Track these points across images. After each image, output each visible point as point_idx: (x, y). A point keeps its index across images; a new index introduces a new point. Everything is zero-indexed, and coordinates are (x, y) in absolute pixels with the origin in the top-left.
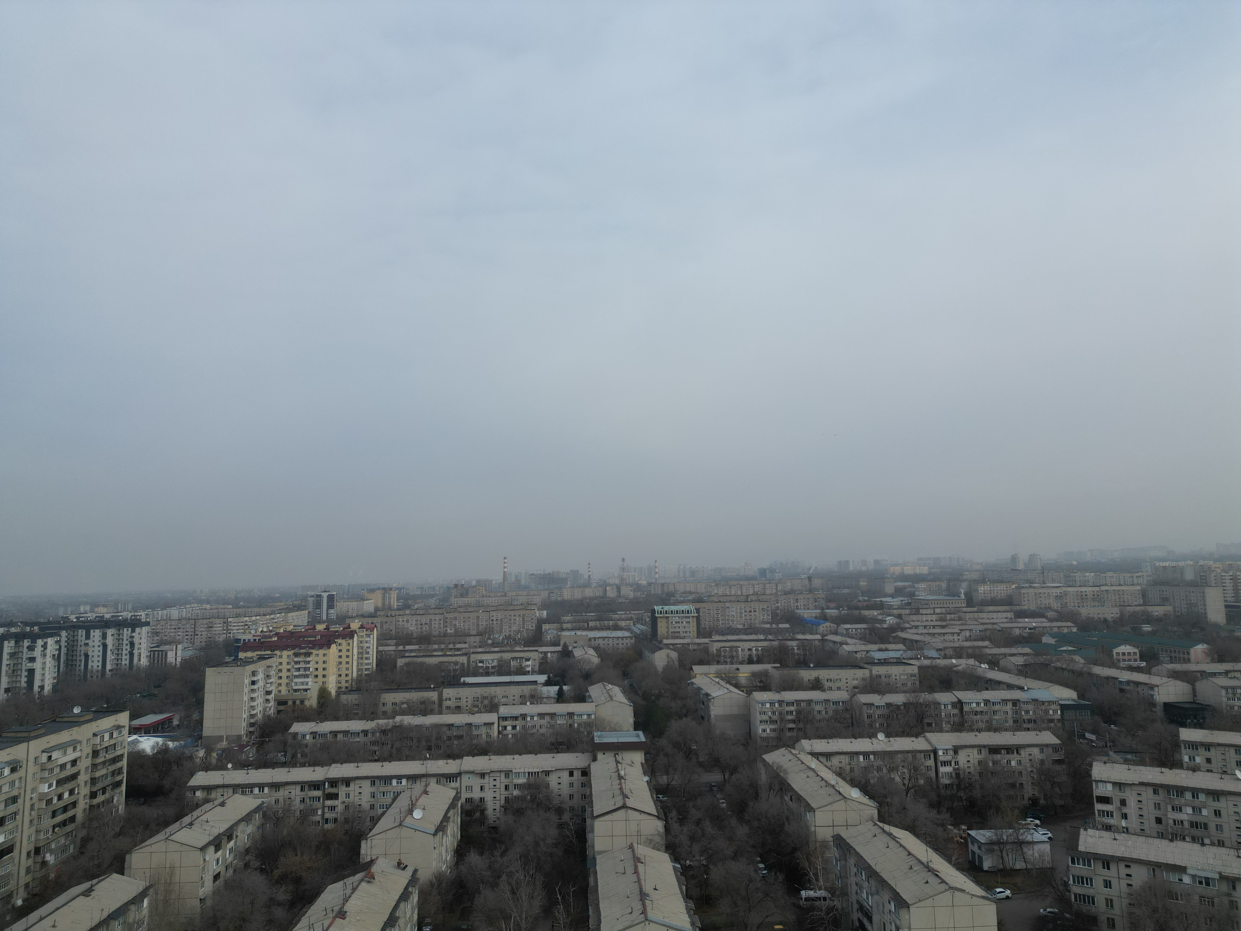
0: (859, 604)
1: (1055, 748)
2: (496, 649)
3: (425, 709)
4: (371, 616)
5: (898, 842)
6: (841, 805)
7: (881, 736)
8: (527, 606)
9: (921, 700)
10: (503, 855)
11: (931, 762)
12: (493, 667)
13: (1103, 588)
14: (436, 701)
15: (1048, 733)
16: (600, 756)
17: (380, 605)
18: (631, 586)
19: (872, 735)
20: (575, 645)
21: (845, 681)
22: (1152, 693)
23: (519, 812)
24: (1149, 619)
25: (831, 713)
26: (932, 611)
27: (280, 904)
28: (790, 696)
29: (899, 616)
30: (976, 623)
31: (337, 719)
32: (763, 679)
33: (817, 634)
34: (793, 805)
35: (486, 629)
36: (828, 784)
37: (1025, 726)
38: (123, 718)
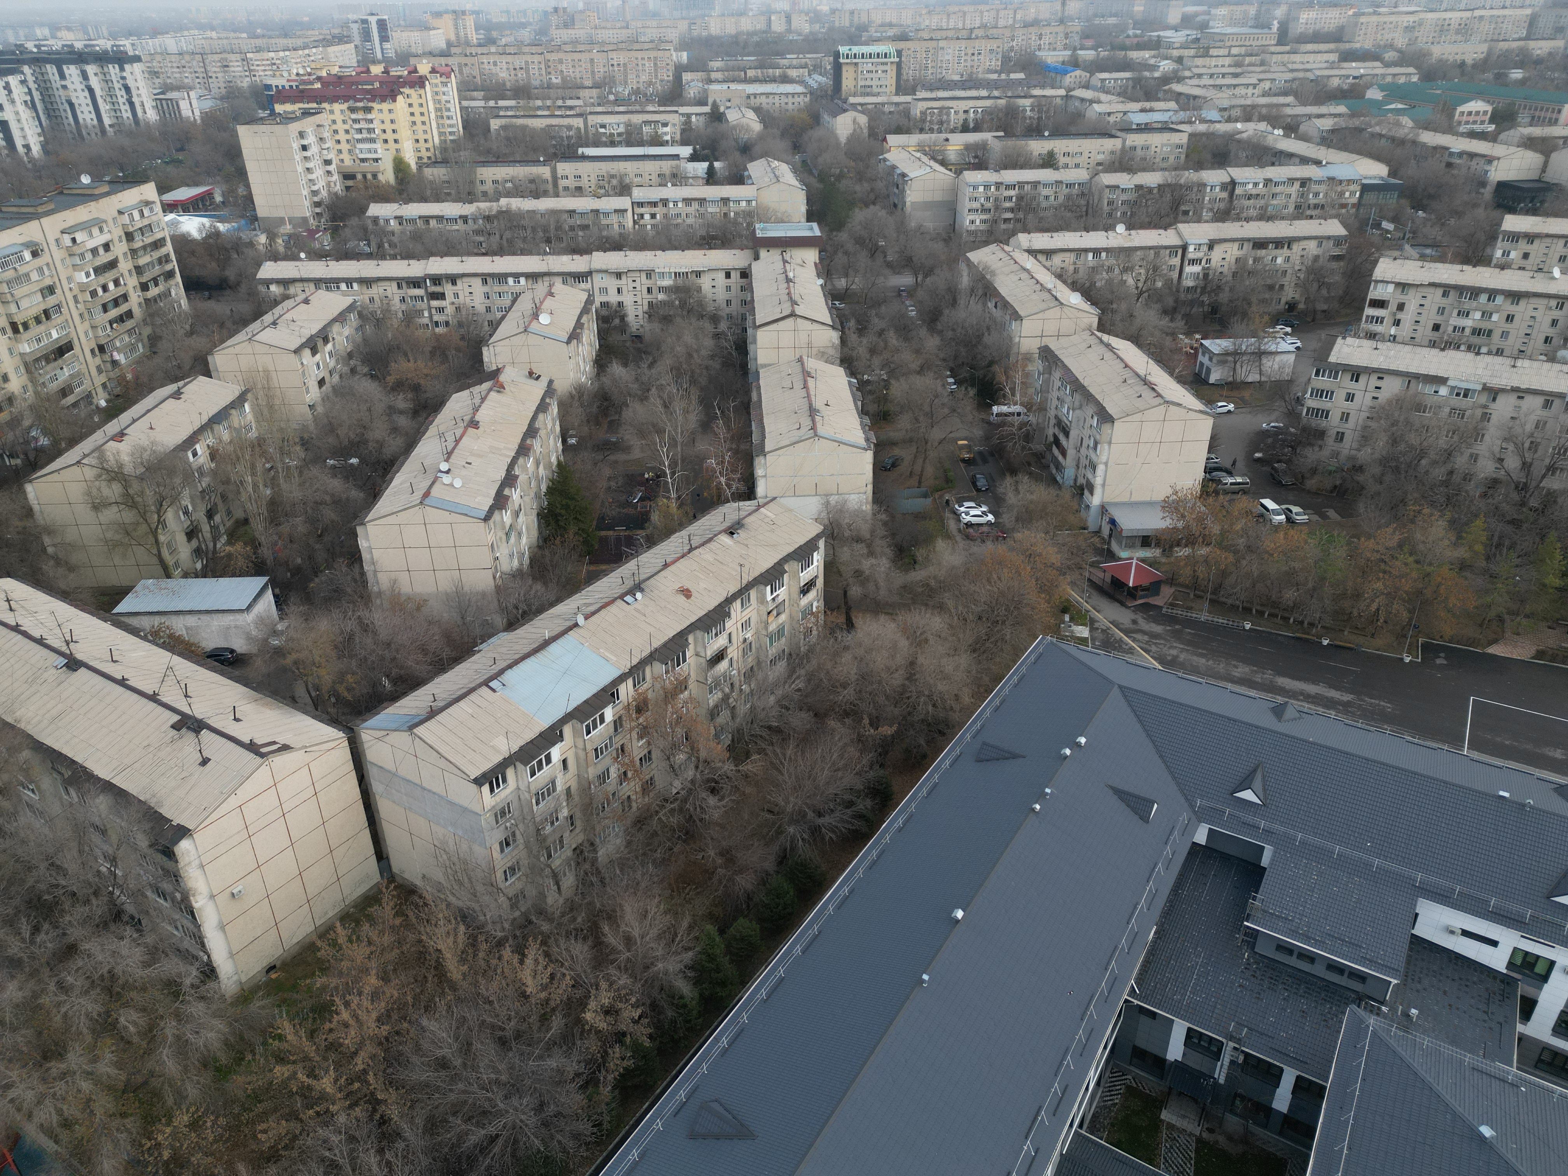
0: (1128, 42)
1: (1338, 241)
2: (622, 109)
3: (536, 190)
4: (444, 54)
5: (1115, 354)
6: (1056, 312)
7: (1120, 228)
8: (658, 44)
9: (1182, 181)
10: (650, 366)
11: (1176, 261)
12: (619, 135)
13: (1477, 13)
14: (550, 179)
15: (1336, 221)
16: (763, 253)
17: (453, 38)
18: (807, 14)
19: (1109, 227)
20: (729, 104)
21: (1087, 155)
22: (1487, 168)
23: (667, 320)
24: (1524, 60)
25: (1061, 198)
26: (1225, 52)
27: (401, 412)
28: (1011, 176)
29: (1180, 60)
30: (1283, 69)
31: (424, 199)
32: (980, 153)
33: (1061, 87)
34: (997, 313)
35: (605, 78)
36: (1043, 288)
37: (1309, 212)
38: (149, 191)
